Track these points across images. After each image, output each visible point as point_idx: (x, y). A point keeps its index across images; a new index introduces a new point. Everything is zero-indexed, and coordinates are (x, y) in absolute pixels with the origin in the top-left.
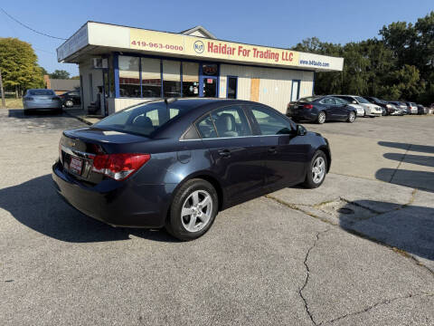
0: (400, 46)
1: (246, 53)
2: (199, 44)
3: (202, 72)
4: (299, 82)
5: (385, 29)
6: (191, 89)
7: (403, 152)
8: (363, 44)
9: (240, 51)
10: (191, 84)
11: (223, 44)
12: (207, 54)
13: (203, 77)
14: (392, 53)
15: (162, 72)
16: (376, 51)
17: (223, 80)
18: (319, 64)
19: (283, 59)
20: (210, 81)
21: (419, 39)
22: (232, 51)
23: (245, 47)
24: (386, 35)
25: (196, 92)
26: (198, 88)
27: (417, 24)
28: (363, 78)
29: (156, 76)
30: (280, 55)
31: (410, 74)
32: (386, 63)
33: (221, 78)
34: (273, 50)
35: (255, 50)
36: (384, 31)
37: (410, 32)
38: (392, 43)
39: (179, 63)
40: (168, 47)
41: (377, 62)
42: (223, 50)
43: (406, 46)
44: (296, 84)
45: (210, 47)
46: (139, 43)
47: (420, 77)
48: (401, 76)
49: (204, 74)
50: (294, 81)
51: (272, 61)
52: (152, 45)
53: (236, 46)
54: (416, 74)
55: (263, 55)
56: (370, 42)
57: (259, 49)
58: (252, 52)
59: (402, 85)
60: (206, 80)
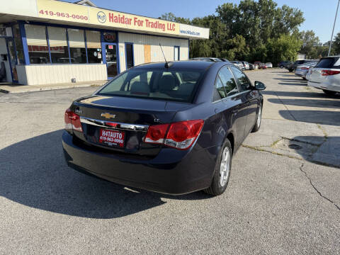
0: (230, 21)
1: (141, 23)
2: (101, 14)
3: (103, 40)
4: (179, 48)
5: (219, 8)
6: (95, 54)
7: (275, 97)
8: (205, 19)
9: (135, 21)
10: (95, 50)
11: (122, 15)
12: (108, 24)
13: (105, 44)
14: (225, 26)
15: (68, 40)
16: (215, 24)
17: (121, 47)
18: (193, 33)
19: (168, 29)
20: (111, 47)
21: (241, 16)
22: (129, 21)
23: (140, 18)
24: (221, 13)
25: (100, 57)
26: (101, 53)
27: (240, 5)
28: (208, 45)
29: (63, 43)
30: (166, 26)
31: (240, 41)
32: (222, 33)
33: (120, 44)
34: (161, 22)
35: (147, 20)
36: (219, 10)
37: (236, 11)
38: (224, 18)
39: (83, 31)
40: (74, 16)
41: (216, 33)
42: (122, 20)
43: (234, 21)
44: (177, 49)
45: (111, 17)
46: (47, 12)
47: (247, 43)
48: (234, 43)
49: (106, 41)
50: (175, 47)
51: (160, 31)
52: (59, 14)
53: (132, 17)
54: (243, 42)
55: (153, 25)
56: (210, 18)
57: (150, 20)
58: (145, 22)
59: (235, 49)
60: (107, 47)
